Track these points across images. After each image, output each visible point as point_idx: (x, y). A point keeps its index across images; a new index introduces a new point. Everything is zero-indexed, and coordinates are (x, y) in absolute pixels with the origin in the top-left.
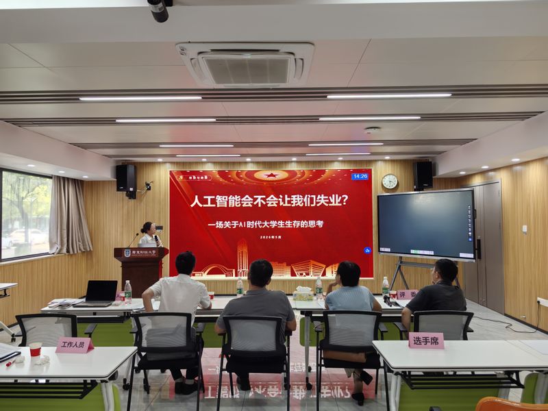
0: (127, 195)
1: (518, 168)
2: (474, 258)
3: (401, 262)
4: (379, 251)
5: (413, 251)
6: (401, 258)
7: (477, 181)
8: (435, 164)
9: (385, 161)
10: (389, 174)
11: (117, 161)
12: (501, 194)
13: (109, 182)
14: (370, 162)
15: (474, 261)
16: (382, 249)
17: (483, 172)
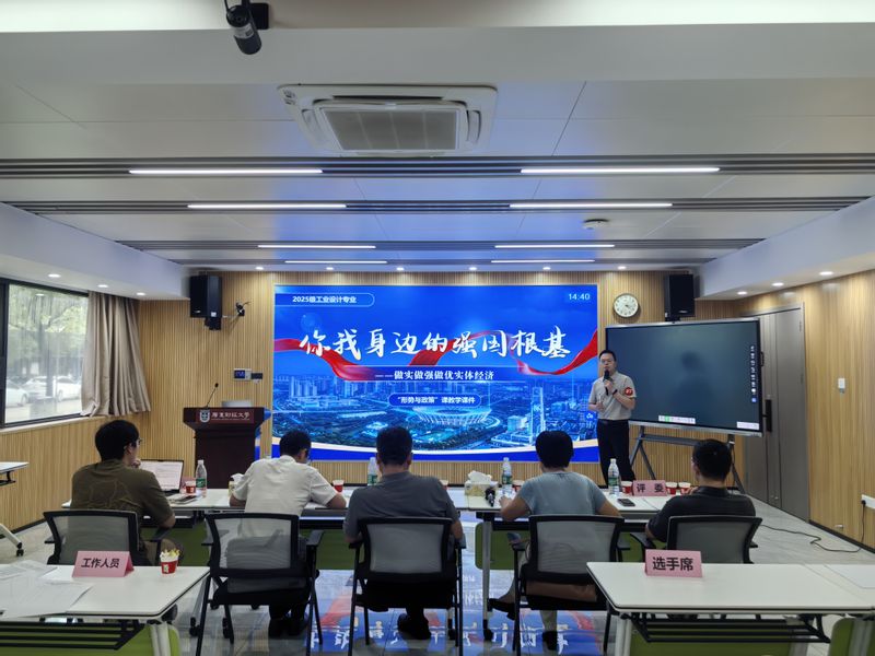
0: (207, 324)
1: (831, 286)
2: (761, 430)
3: (643, 436)
5: (661, 418)
6: (643, 428)
7: (765, 306)
8: (698, 279)
9: (619, 273)
10: (624, 294)
11: (192, 270)
12: (803, 327)
13: (179, 303)
14: (594, 274)
15: (760, 434)
17: (775, 293)
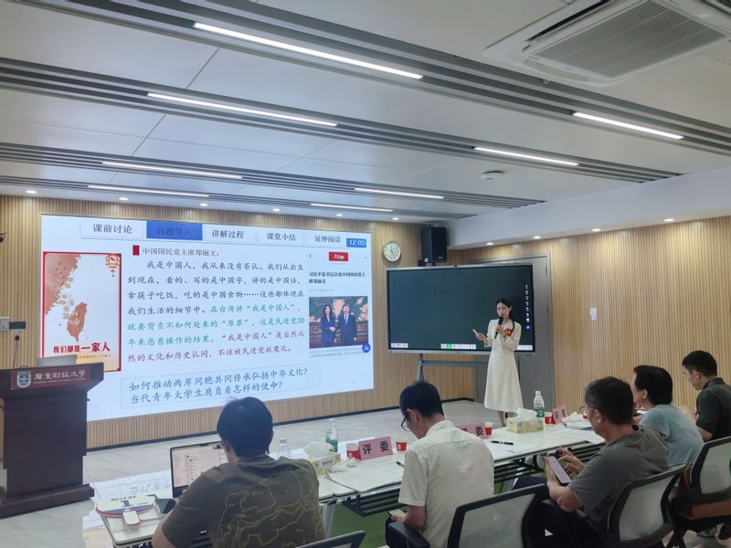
2: (534, 351)
3: (423, 362)
4: (390, 348)
5: (444, 346)
6: (421, 355)
8: (450, 231)
9: (388, 223)
10: (391, 242)
12: (549, 271)
14: (367, 223)
15: (534, 354)
16: (393, 345)
